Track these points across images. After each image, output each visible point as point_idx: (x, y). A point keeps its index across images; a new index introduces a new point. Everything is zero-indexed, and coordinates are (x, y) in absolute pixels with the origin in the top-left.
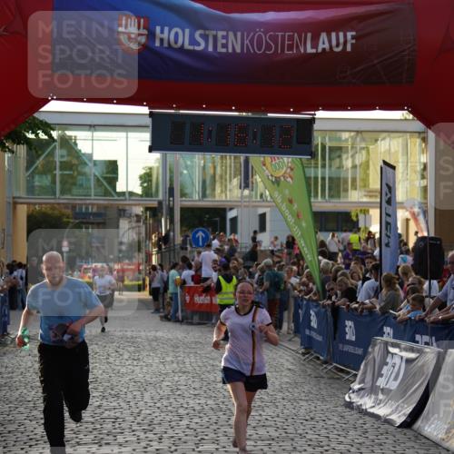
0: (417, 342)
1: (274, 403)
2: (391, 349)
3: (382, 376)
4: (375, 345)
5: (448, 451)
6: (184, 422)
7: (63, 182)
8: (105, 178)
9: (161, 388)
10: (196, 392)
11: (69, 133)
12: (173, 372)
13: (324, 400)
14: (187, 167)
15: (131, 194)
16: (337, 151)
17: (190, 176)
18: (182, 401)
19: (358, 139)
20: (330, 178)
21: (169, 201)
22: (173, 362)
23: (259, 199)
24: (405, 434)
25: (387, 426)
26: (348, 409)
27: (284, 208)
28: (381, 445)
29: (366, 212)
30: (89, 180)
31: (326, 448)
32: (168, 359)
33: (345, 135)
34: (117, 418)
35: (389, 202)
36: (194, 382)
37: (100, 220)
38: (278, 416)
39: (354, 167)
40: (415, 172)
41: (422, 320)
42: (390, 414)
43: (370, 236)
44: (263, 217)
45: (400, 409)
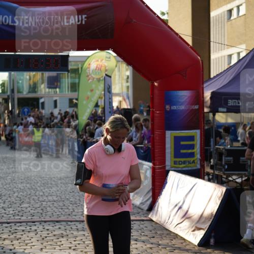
6: (16, 194)
9: (6, 180)
18: (15, 185)
22: (12, 168)
38: (58, 191)
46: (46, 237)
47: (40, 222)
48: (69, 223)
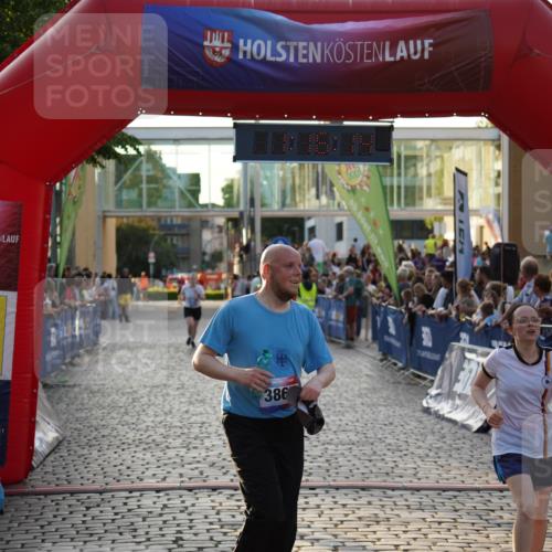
1: (353, 408)
2: (468, 355)
3: (459, 381)
4: (452, 351)
7: (150, 196)
8: (189, 191)
11: (154, 148)
13: (402, 406)
14: (266, 178)
15: (214, 205)
16: (412, 160)
17: (270, 186)
19: (433, 147)
20: (406, 187)
21: (250, 211)
23: (336, 208)
25: (464, 431)
26: (425, 415)
27: (360, 215)
28: (459, 449)
29: (441, 220)
30: (173, 193)
31: (405, 452)
33: (420, 144)
34: (203, 423)
35: (462, 208)
37: (183, 231)
38: (358, 421)
39: (429, 175)
41: (498, 326)
42: (467, 420)
43: (445, 243)
44: (340, 226)
46: (342, 522)
47: (327, 488)
48: (390, 492)
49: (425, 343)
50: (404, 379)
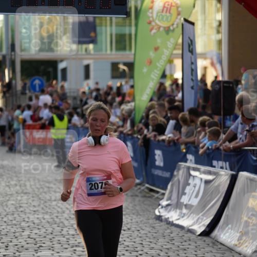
0: (214, 167)
2: (193, 173)
3: (185, 194)
4: (179, 169)
5: (240, 254)
6: (27, 233)
9: (7, 206)
10: (35, 209)
12: (17, 193)
13: (138, 214)
18: (23, 216)
21: (11, 55)
22: (16, 185)
23: (84, 52)
24: (204, 241)
25: (189, 234)
26: (158, 221)
28: (185, 250)
29: (171, 62)
31: (140, 252)
32: (13, 183)
35: (192, 52)
36: (33, 201)
40: (212, 28)
41: (218, 149)
42: (192, 225)
44: (87, 68)
45: (200, 220)
49: (157, 163)
50: (141, 192)
